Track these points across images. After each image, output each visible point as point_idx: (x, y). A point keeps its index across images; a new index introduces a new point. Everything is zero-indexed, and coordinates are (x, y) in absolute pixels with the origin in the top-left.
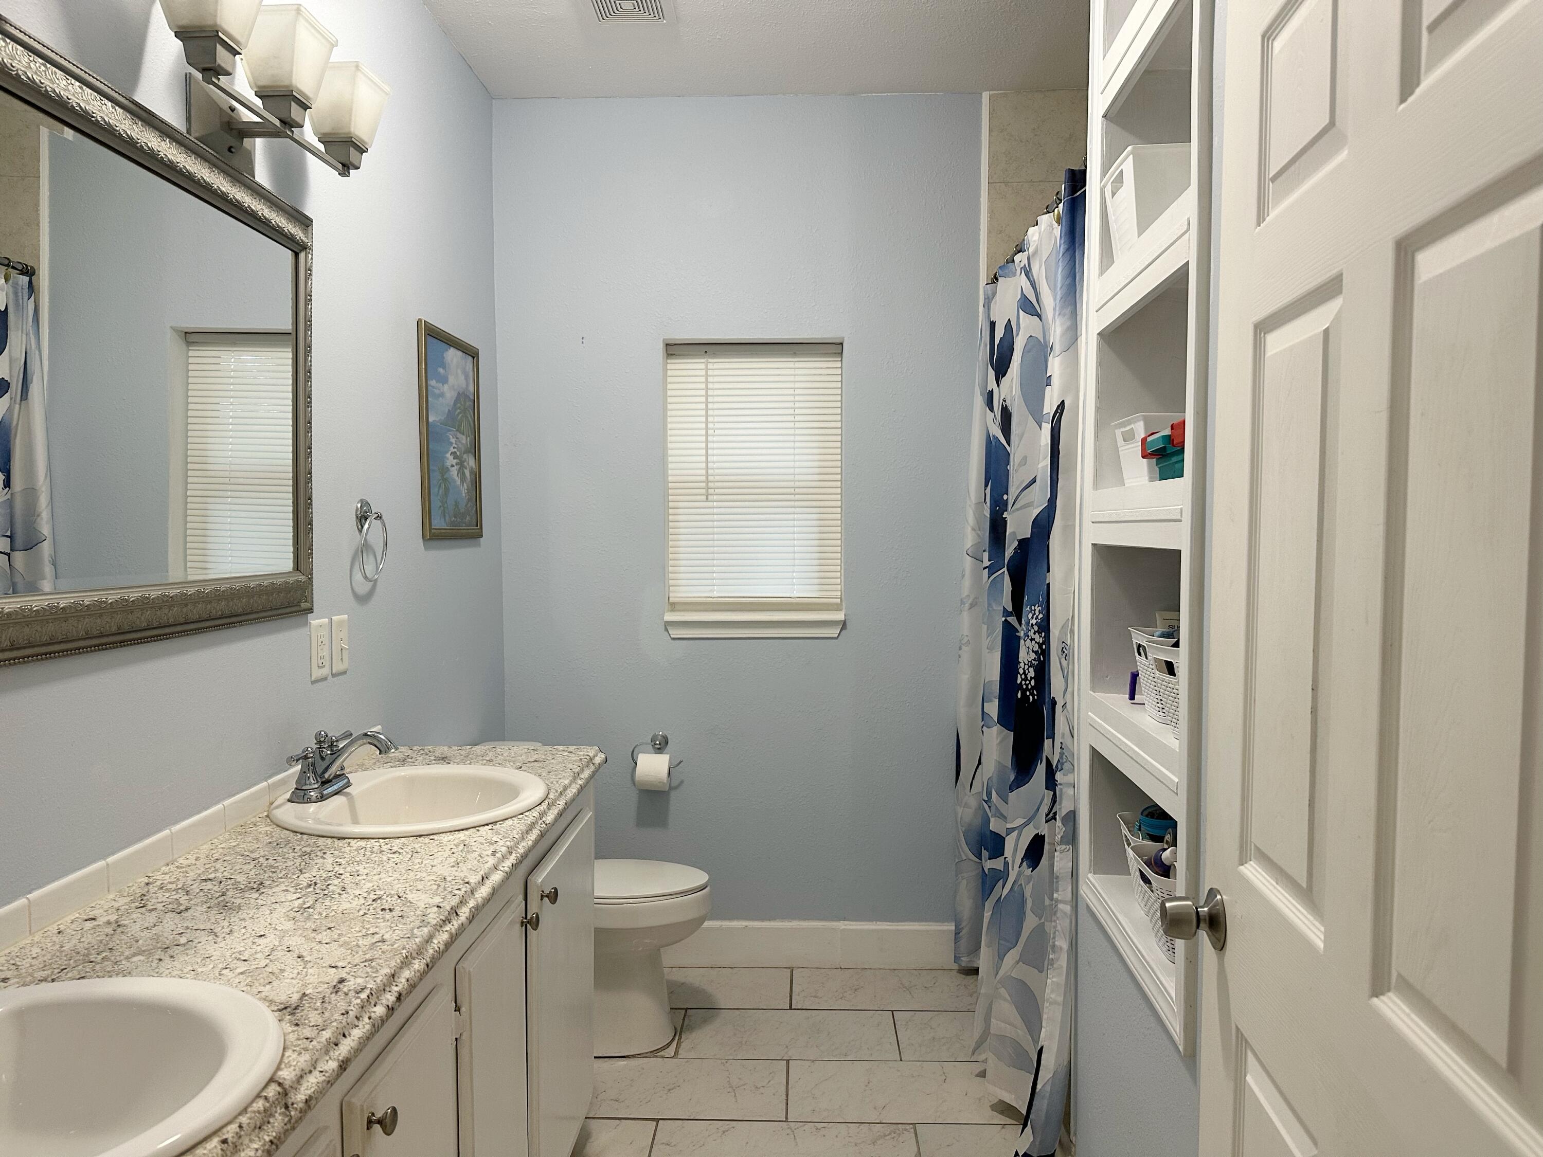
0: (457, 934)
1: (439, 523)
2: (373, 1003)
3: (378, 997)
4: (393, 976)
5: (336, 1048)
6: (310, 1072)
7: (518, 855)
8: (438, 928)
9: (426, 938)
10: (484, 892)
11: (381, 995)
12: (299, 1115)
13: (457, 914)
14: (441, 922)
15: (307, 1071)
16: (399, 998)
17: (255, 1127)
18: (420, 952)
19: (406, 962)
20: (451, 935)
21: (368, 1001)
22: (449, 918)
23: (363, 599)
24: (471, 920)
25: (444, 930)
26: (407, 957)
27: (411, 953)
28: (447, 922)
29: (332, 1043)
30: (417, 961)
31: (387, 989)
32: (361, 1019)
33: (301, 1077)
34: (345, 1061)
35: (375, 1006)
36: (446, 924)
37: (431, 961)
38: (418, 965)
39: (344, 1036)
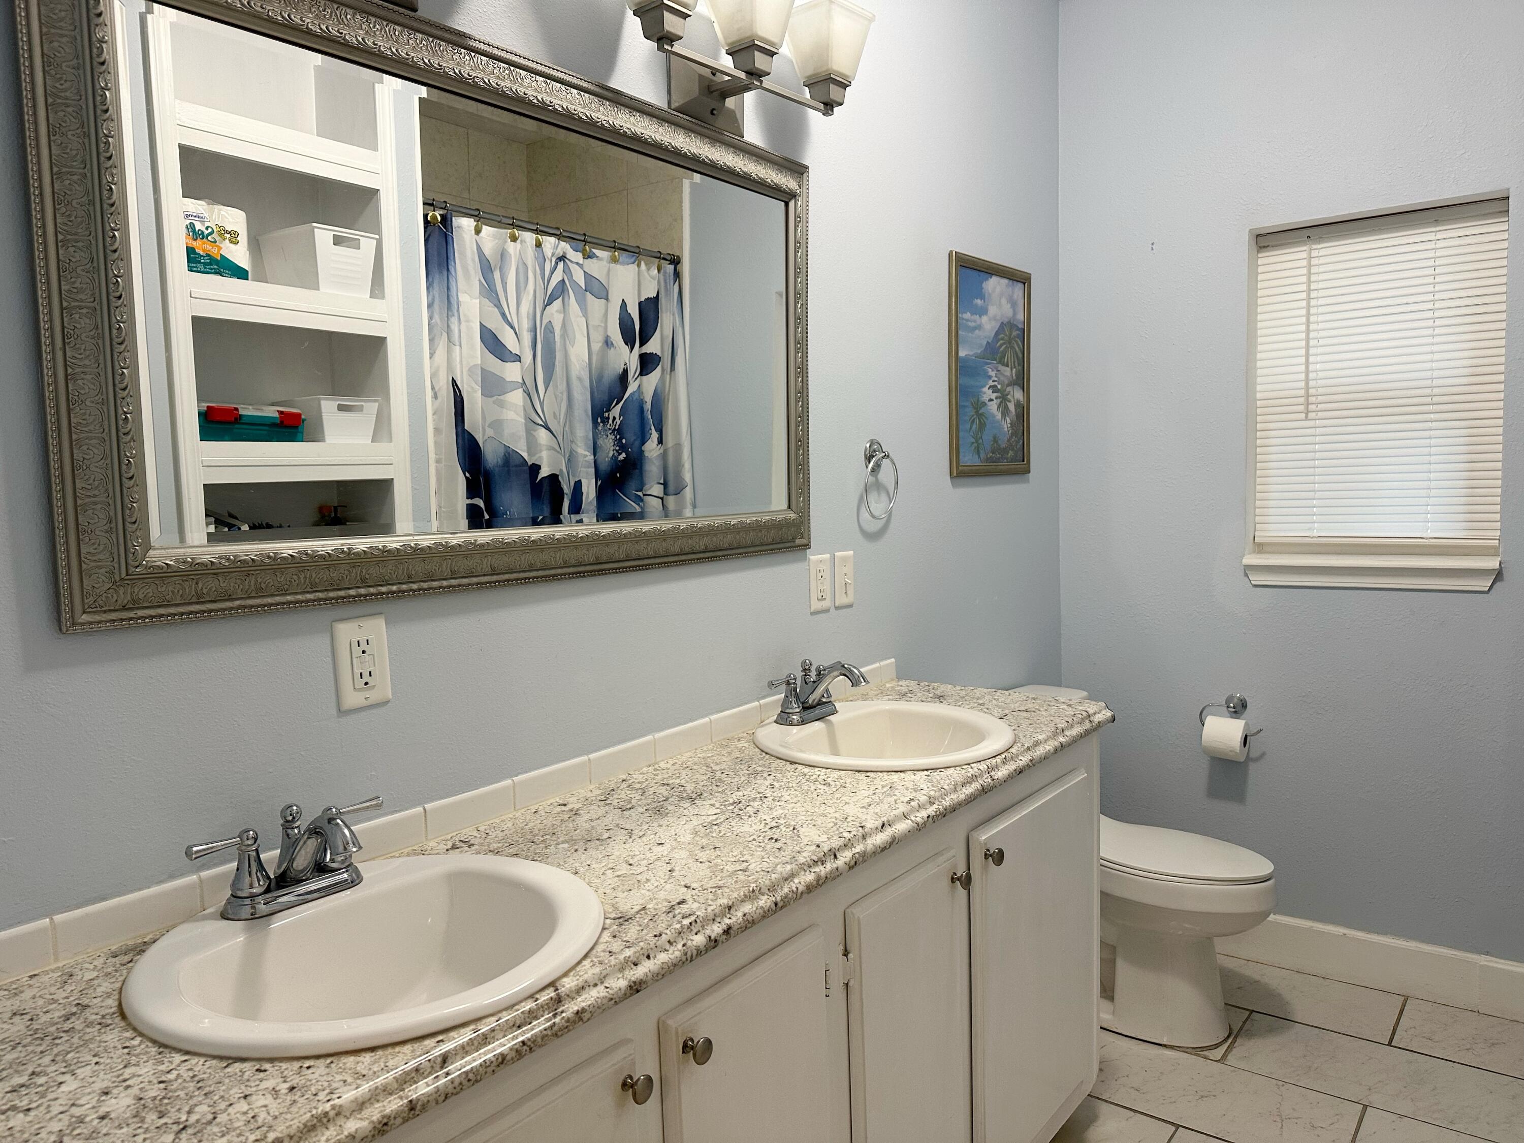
0: (826, 877)
1: (969, 459)
2: (695, 931)
3: (703, 926)
4: (730, 908)
5: (635, 968)
6: (595, 985)
7: (940, 807)
8: (805, 868)
9: (786, 876)
10: (880, 839)
11: (707, 925)
12: (566, 1025)
13: (835, 857)
14: (811, 863)
15: (592, 984)
16: (727, 931)
17: (514, 1025)
18: (772, 888)
19: (751, 896)
20: (818, 879)
21: (688, 928)
22: (824, 859)
23: (873, 537)
24: (853, 866)
25: (813, 870)
26: (753, 891)
27: (760, 889)
28: (819, 863)
29: (631, 962)
30: (765, 898)
31: (718, 920)
32: (674, 944)
33: (583, 988)
34: (637, 983)
35: (696, 934)
36: (818, 865)
37: (782, 900)
38: (765, 902)
39: (648, 957)
